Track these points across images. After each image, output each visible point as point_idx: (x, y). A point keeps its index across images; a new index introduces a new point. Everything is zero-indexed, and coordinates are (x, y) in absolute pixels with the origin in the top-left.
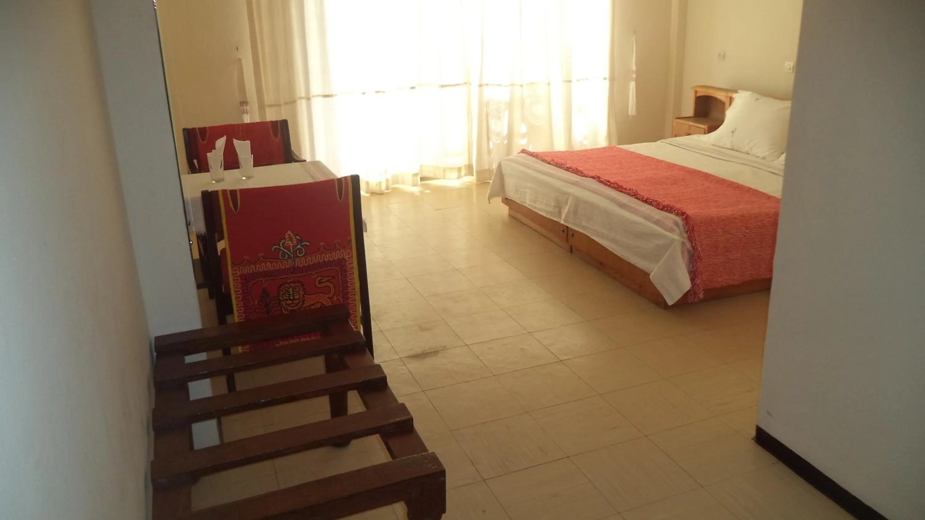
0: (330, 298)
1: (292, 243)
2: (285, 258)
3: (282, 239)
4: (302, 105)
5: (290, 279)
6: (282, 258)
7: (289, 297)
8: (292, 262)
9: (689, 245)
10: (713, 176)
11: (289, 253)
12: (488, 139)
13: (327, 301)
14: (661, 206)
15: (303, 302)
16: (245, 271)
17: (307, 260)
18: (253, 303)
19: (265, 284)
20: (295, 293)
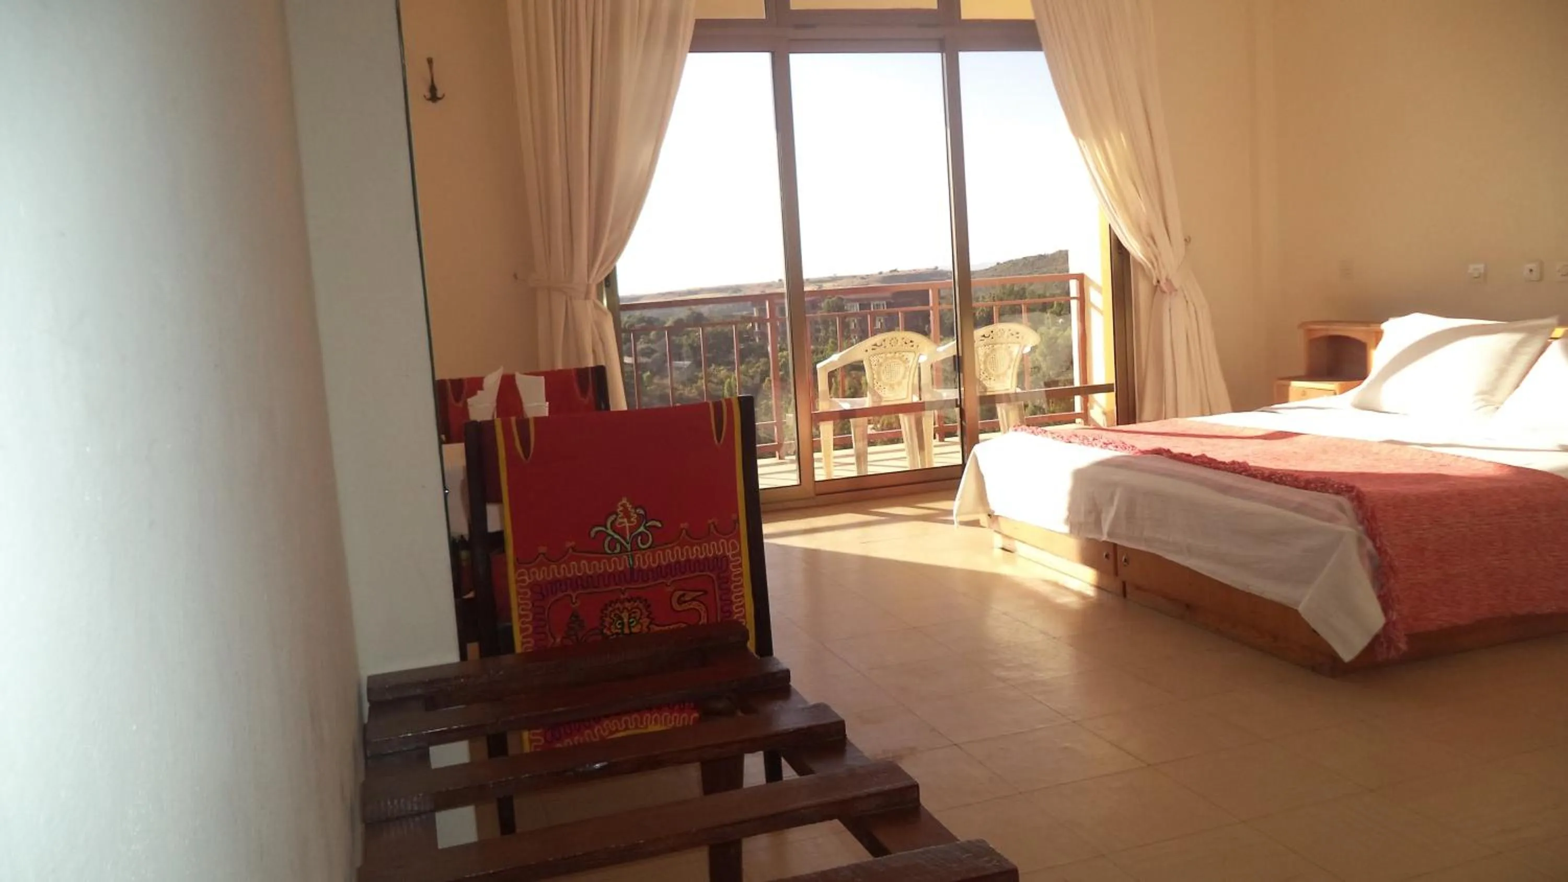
1: (629, 522)
2: (616, 551)
3: (611, 514)
5: (623, 594)
6: (609, 552)
7: (622, 629)
8: (628, 557)
9: (1369, 545)
11: (622, 541)
16: (540, 576)
17: (657, 556)
18: (552, 640)
19: (576, 602)
20: (633, 622)
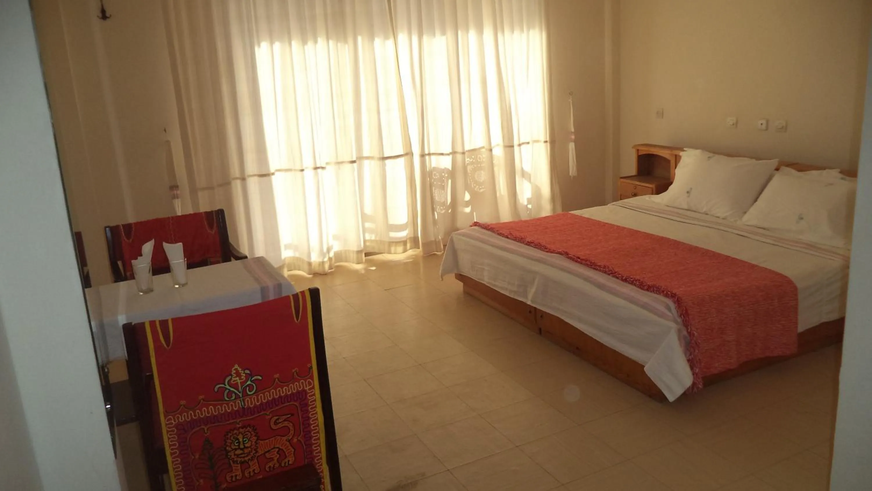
0: (289, 441)
1: (240, 379)
2: (232, 399)
3: (228, 376)
4: (237, 186)
5: (239, 424)
6: (228, 399)
7: (239, 445)
8: (241, 402)
9: (685, 333)
10: (684, 244)
11: (236, 391)
12: (433, 210)
13: (285, 445)
14: (645, 286)
15: (255, 450)
16: (182, 419)
17: (259, 397)
18: (193, 457)
19: (207, 433)
20: (246, 440)
